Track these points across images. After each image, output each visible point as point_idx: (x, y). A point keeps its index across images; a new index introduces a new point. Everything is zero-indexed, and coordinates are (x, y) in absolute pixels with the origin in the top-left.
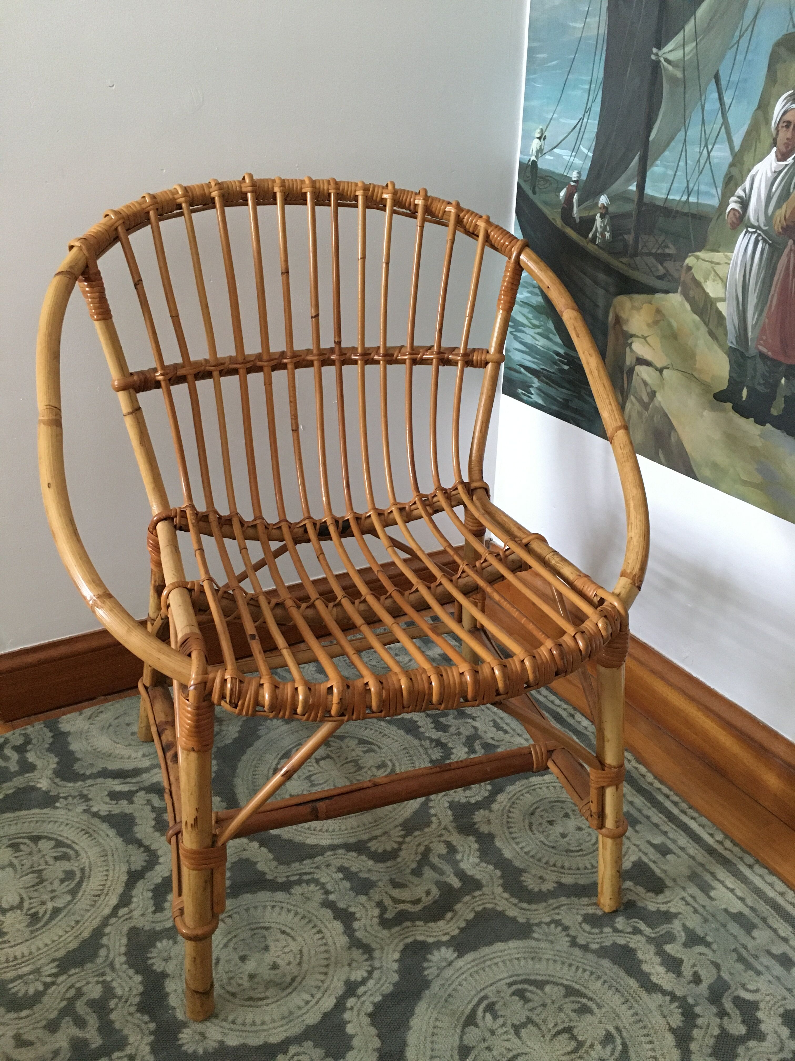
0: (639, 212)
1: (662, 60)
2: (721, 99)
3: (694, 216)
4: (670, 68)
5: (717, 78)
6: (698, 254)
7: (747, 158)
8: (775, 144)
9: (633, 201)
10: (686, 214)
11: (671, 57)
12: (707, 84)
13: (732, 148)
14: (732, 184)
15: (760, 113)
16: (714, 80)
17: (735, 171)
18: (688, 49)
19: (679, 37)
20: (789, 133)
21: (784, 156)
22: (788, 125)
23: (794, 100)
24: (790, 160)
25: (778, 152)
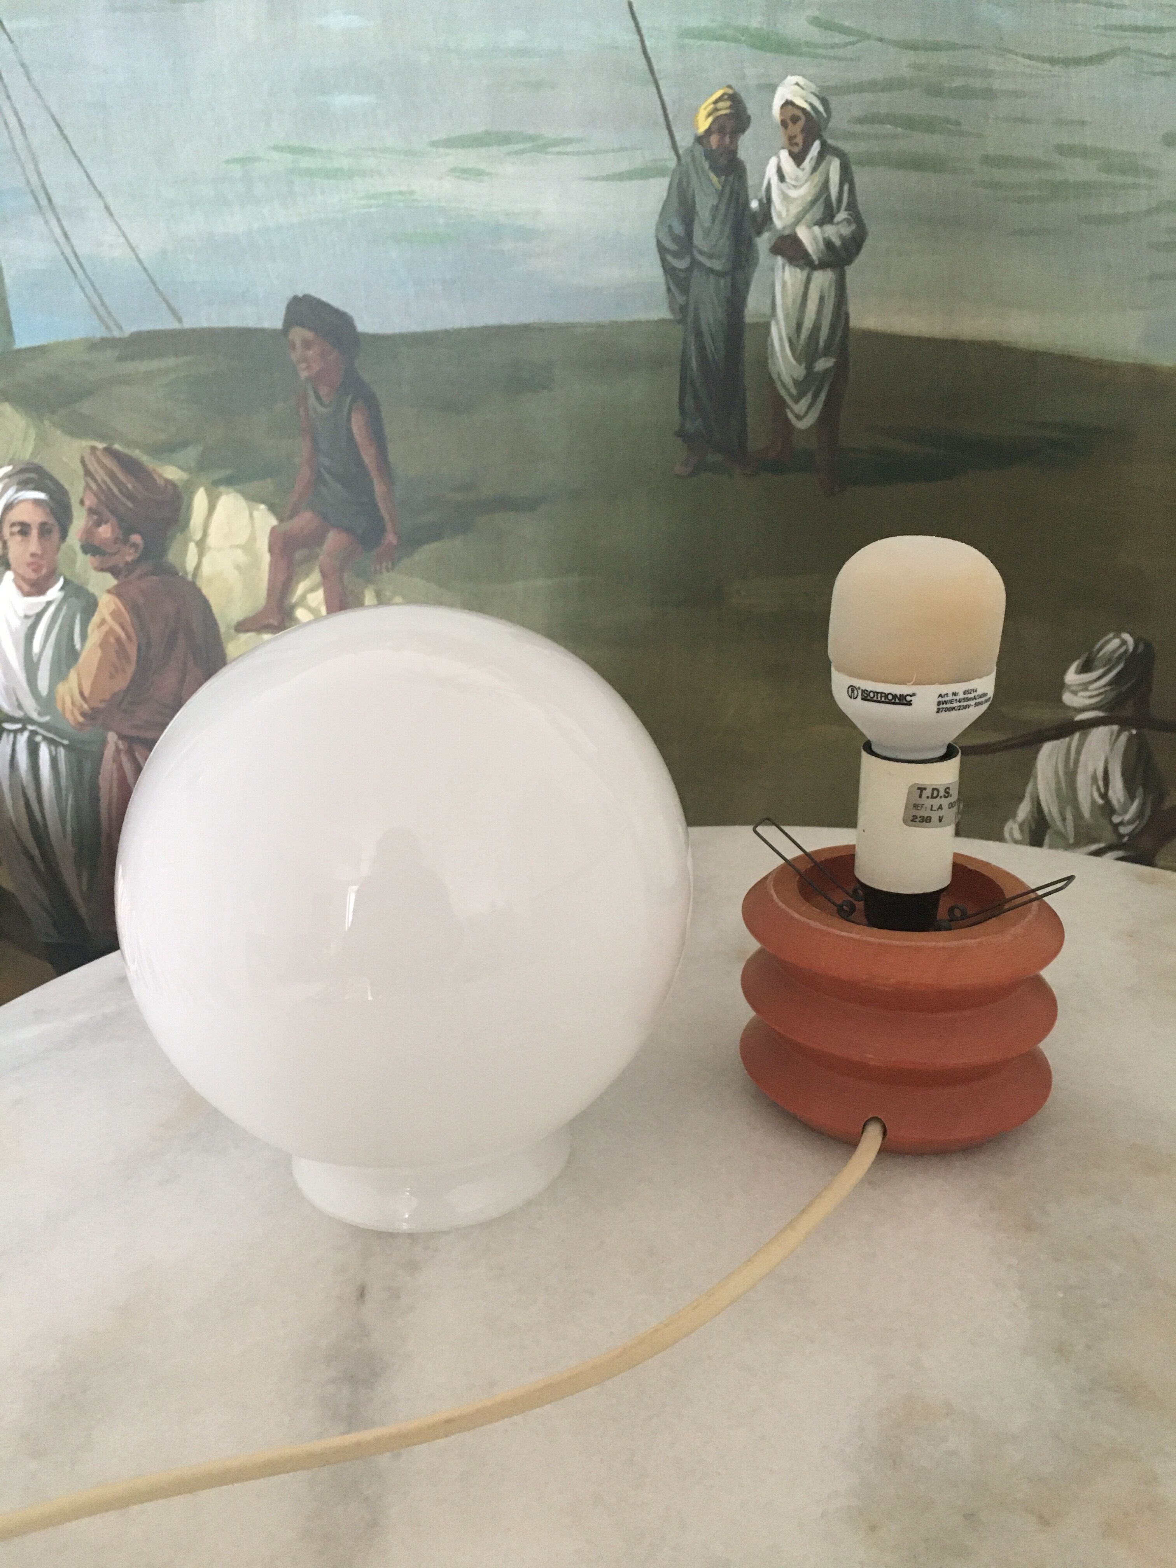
8: (6, 562)
20: (33, 544)
21: (37, 587)
22: (24, 529)
23: (24, 485)
24: (55, 593)
25: (20, 581)
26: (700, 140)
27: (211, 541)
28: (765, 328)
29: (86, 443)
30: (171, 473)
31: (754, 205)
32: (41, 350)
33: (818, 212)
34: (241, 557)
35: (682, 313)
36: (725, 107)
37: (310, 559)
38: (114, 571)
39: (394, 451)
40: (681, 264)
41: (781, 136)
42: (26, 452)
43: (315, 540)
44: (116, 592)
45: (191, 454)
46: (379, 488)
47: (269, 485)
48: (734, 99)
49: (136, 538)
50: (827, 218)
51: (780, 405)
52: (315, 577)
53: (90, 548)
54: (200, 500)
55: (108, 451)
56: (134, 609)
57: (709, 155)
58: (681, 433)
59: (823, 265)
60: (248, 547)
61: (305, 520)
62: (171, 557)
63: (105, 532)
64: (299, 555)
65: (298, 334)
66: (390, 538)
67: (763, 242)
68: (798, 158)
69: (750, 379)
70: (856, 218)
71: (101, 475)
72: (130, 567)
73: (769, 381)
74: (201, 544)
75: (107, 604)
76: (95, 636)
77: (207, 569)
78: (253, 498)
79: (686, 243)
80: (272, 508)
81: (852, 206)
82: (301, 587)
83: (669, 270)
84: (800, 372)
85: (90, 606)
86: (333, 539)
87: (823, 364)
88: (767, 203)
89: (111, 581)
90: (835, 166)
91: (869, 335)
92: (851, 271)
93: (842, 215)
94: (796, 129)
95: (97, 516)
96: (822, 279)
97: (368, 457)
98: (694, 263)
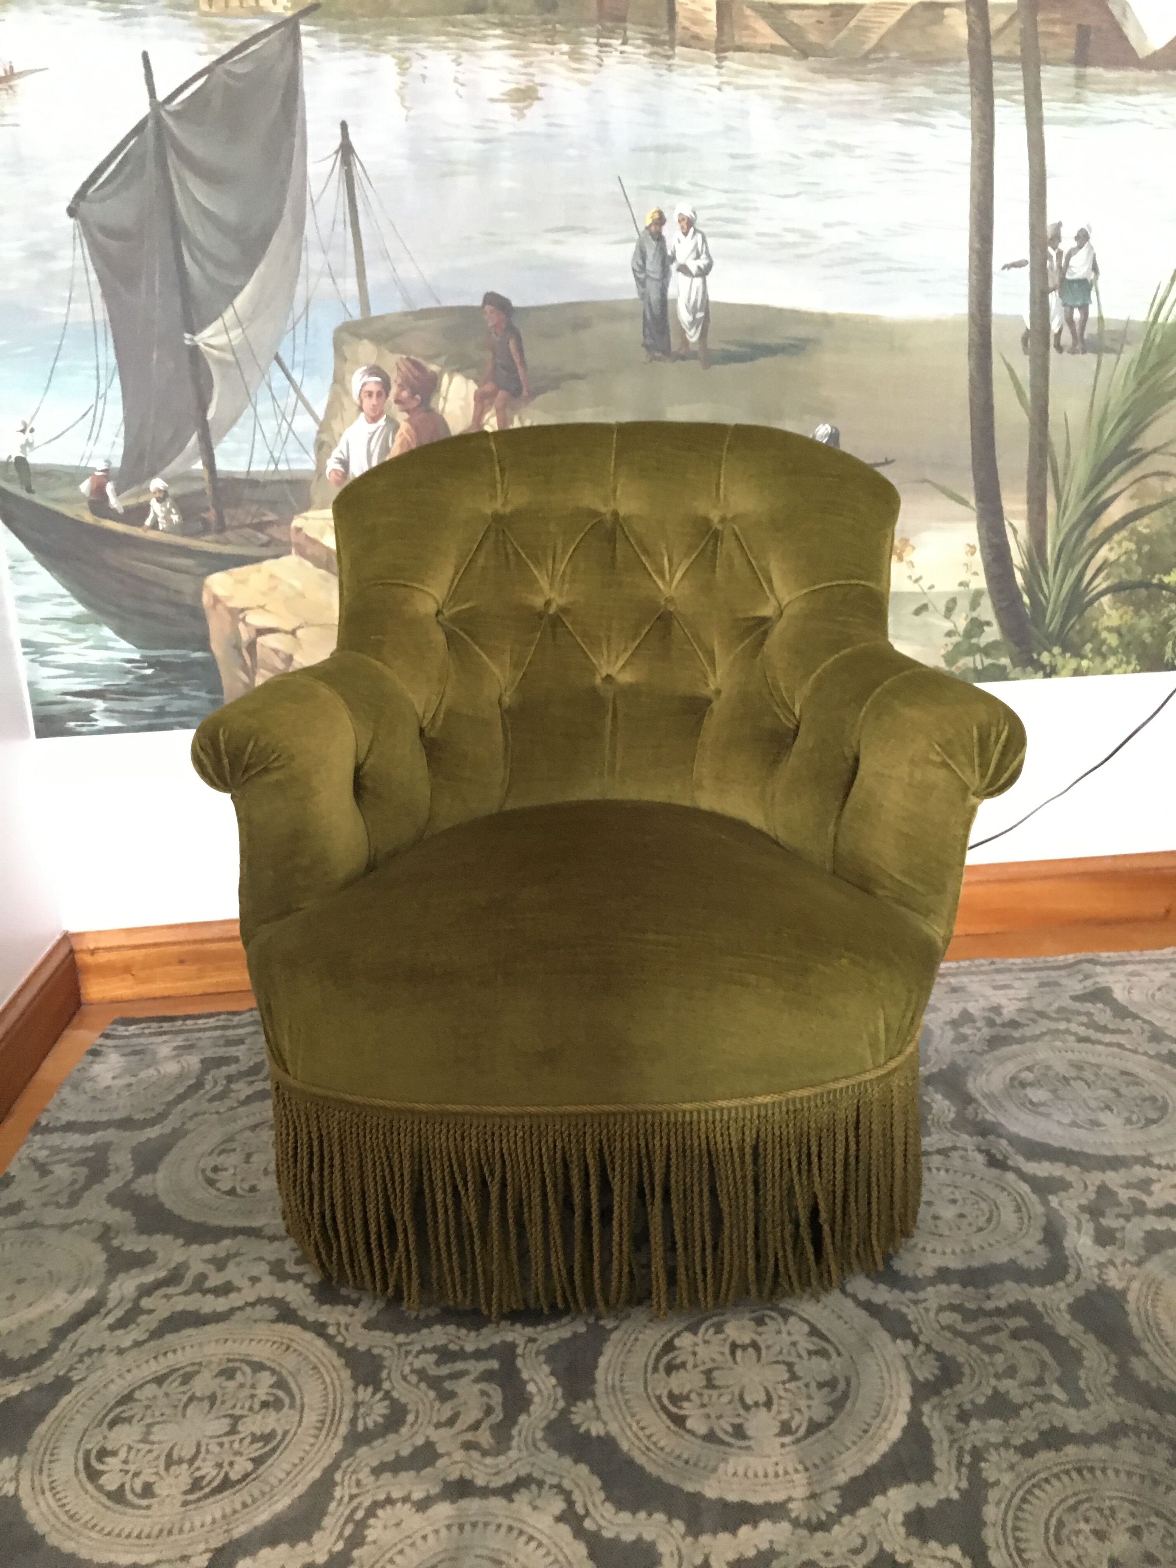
0: (215, 489)
1: (201, 344)
2: (289, 377)
3: (290, 482)
4: (215, 352)
5: (278, 359)
6: (305, 514)
7: (336, 425)
8: (361, 409)
9: (203, 479)
10: (280, 482)
11: (212, 342)
12: (268, 365)
13: (316, 419)
14: (325, 449)
15: (338, 387)
16: (274, 362)
17: (325, 437)
18: (232, 335)
19: (217, 324)
20: (374, 401)
21: (374, 419)
22: (370, 394)
23: (371, 374)
24: (382, 422)
25: (367, 415)
26: (648, 228)
27: (450, 396)
28: (675, 301)
29: (397, 357)
30: (433, 368)
31: (669, 253)
32: (381, 317)
33: (694, 255)
34: (462, 403)
35: (643, 296)
36: (657, 216)
37: (491, 404)
38: (408, 411)
39: (528, 355)
40: (642, 276)
41: (678, 227)
42: (373, 361)
43: (493, 395)
44: (409, 421)
45: (443, 359)
46: (520, 371)
47: (473, 372)
48: (660, 213)
49: (418, 397)
50: (698, 257)
51: (683, 332)
52: (493, 411)
53: (397, 401)
54: (445, 379)
55: (408, 359)
56: (416, 428)
57: (651, 234)
58: (644, 345)
59: (697, 276)
60: (465, 399)
61: (489, 387)
62: (432, 405)
63: (405, 394)
64: (486, 402)
65: (488, 308)
66: (525, 393)
67: (673, 267)
68: (685, 234)
69: (671, 322)
70: (709, 256)
71: (403, 369)
72: (415, 409)
73: (678, 323)
74: (445, 399)
75: (404, 426)
76: (398, 440)
77: (447, 410)
78: (468, 377)
79: (643, 268)
80: (476, 381)
81: (707, 253)
82: (487, 416)
83: (637, 279)
84: (690, 318)
85: (396, 427)
86: (501, 394)
87: (700, 315)
88: (674, 253)
89: (406, 416)
90: (699, 237)
91: (717, 304)
92: (709, 278)
93: (703, 256)
94: (684, 223)
95: (401, 387)
96: (698, 281)
97: (517, 360)
98: (647, 276)
